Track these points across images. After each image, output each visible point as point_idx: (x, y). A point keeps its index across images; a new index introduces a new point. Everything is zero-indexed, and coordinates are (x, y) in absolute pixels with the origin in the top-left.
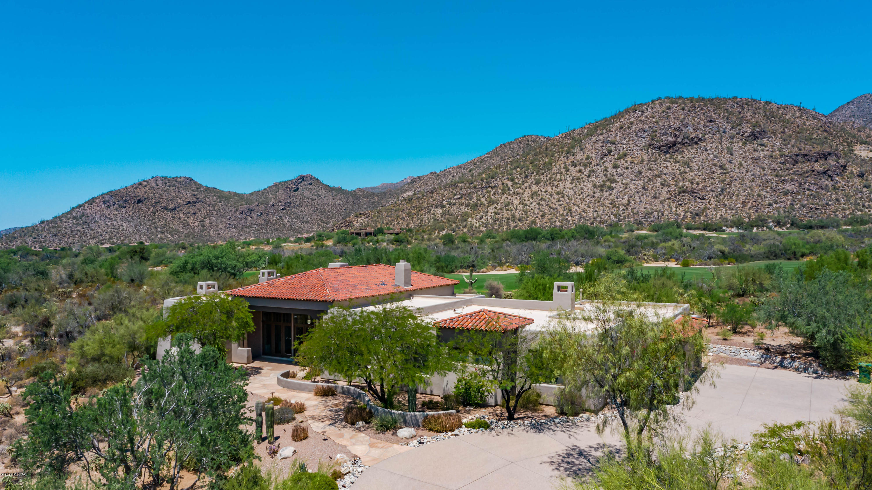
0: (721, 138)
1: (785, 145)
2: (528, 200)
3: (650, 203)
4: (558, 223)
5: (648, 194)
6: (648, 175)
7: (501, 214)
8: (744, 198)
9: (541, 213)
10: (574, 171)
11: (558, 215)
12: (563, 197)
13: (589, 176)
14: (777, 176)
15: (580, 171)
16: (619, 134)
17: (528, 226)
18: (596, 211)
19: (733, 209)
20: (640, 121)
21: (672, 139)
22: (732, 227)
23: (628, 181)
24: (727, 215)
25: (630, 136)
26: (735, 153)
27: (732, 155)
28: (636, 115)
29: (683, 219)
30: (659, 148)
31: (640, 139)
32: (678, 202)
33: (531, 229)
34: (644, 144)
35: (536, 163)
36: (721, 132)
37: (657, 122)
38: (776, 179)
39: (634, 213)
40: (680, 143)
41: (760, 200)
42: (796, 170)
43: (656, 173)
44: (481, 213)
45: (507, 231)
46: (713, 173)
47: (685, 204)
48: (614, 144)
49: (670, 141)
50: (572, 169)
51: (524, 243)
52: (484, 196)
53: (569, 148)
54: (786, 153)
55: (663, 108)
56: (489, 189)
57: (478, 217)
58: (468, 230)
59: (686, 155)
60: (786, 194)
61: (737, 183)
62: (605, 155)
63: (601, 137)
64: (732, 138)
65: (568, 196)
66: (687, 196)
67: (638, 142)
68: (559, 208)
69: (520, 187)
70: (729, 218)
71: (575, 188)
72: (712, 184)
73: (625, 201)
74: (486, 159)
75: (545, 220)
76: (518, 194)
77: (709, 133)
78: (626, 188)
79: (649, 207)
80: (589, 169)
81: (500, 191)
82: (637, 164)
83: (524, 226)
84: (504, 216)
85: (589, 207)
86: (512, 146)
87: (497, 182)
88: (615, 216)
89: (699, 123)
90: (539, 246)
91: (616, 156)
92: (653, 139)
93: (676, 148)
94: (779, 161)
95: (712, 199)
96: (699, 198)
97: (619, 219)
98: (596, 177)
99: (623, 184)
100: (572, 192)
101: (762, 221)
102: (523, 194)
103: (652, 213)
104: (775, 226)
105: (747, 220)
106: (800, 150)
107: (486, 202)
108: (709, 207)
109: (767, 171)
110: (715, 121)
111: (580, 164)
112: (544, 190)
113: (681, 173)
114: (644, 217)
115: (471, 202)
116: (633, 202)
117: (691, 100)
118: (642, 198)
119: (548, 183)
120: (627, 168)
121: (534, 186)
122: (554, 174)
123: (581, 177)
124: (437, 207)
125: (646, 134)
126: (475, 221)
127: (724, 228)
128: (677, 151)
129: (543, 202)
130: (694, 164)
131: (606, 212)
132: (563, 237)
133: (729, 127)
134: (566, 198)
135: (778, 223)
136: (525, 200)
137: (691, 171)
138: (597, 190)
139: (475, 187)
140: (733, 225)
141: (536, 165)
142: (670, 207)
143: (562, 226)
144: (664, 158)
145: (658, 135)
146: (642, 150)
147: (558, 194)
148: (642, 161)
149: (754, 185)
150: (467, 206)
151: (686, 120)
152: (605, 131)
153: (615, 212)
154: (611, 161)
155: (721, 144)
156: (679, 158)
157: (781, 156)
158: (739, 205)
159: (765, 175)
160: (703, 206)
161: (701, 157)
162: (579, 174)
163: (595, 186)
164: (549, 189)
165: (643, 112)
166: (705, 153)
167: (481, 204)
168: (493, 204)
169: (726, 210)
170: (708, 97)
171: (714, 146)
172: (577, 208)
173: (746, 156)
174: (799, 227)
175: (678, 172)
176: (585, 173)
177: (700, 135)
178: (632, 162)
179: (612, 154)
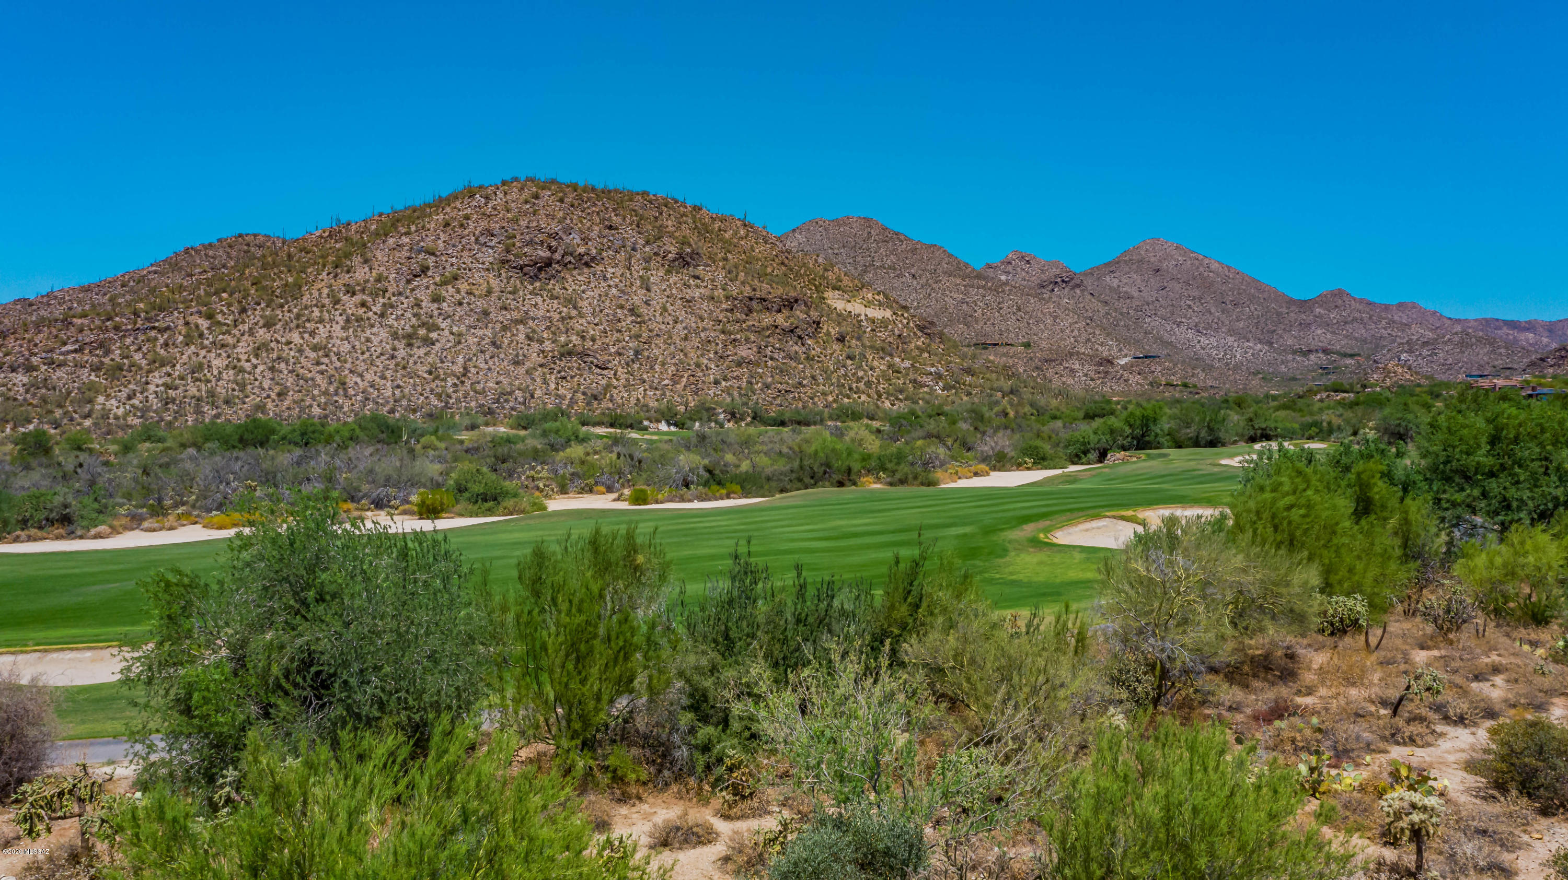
0: (629, 259)
1: (731, 280)
2: (248, 361)
3: (507, 374)
4: (316, 411)
5: (502, 356)
6: (501, 319)
7: (182, 388)
8: (673, 368)
9: (277, 389)
10: (350, 303)
11: (316, 392)
12: (327, 356)
13: (382, 315)
14: (723, 332)
15: (363, 304)
16: (442, 236)
17: (247, 416)
18: (398, 387)
19: (656, 389)
20: (484, 214)
21: (543, 253)
22: (658, 421)
23: (463, 328)
24: (647, 399)
25: (464, 241)
26: (654, 288)
27: (648, 290)
28: (474, 203)
29: (570, 405)
30: (521, 269)
31: (484, 249)
32: (559, 372)
33: (255, 420)
34: (491, 259)
35: (265, 283)
36: (629, 249)
37: (516, 220)
38: (722, 336)
39: (476, 392)
40: (558, 262)
41: (701, 374)
42: (750, 323)
43: (515, 315)
44: (132, 386)
45: (195, 426)
46: (619, 321)
47: (572, 377)
48: (433, 254)
49: (541, 258)
50: (345, 298)
51: (236, 453)
52: (140, 349)
53: (339, 258)
54: (734, 293)
55: (526, 195)
56: (153, 333)
57: (123, 395)
58: (95, 424)
59: (571, 286)
60: (739, 364)
61: (660, 341)
62: (416, 276)
63: (405, 240)
64: (647, 260)
65: (337, 354)
66: (574, 362)
67: (480, 255)
68: (319, 378)
69: (228, 332)
70: (651, 404)
71: (352, 339)
72: (618, 341)
73: (457, 369)
74: (151, 276)
75: (286, 403)
76: (223, 346)
77: (609, 248)
78: (459, 343)
79: (505, 381)
80: (382, 300)
81: (181, 338)
82: (480, 296)
83: (236, 415)
84: (190, 393)
85: (383, 377)
86: (211, 253)
87: (175, 319)
88: (439, 396)
89: (590, 229)
90: (273, 458)
91: (438, 279)
92: (508, 251)
93: (551, 271)
94: (724, 306)
95: (620, 369)
96: (597, 366)
97: (447, 403)
98: (397, 319)
99: (452, 333)
100: (348, 347)
101: (708, 410)
102: (235, 347)
103: (511, 393)
104: (729, 421)
105: (682, 408)
106: (754, 290)
107: (144, 362)
108: (615, 383)
109: (708, 324)
110: (617, 229)
111: (363, 291)
112: (284, 340)
113: (563, 319)
114: (498, 401)
115: (106, 360)
116: (473, 370)
117: (575, 187)
118: (491, 363)
119: (292, 325)
120: (460, 304)
121: (261, 331)
122: (306, 308)
123: (365, 316)
124: (13, 370)
125: (495, 240)
126: (113, 402)
127: (646, 423)
128: (554, 277)
129: (283, 365)
130: (586, 303)
131: (419, 388)
132: (328, 440)
133: (642, 242)
134: (334, 358)
135: (733, 415)
136: (239, 360)
137: (581, 315)
138: (400, 345)
139: (117, 328)
140: (659, 417)
141: (265, 288)
142: (545, 382)
143: (326, 417)
144: (531, 288)
145: (518, 244)
146: (488, 270)
147: (315, 348)
148: (489, 292)
149: (688, 345)
150: (96, 369)
151: (568, 221)
152: (413, 228)
153: (439, 390)
154: (427, 288)
155: (629, 269)
156: (558, 290)
157: (727, 298)
158: (666, 382)
159: (704, 329)
160: (604, 382)
161: (597, 292)
162: (361, 311)
163: (395, 336)
164: (296, 337)
165: (487, 198)
166: (603, 284)
167: (132, 365)
168: (163, 365)
169: (645, 390)
170: (602, 187)
171: (619, 271)
172: (359, 380)
173: (672, 295)
174: (766, 423)
175: (557, 317)
176: (374, 309)
177: (594, 251)
178: (470, 293)
179: (430, 273)
